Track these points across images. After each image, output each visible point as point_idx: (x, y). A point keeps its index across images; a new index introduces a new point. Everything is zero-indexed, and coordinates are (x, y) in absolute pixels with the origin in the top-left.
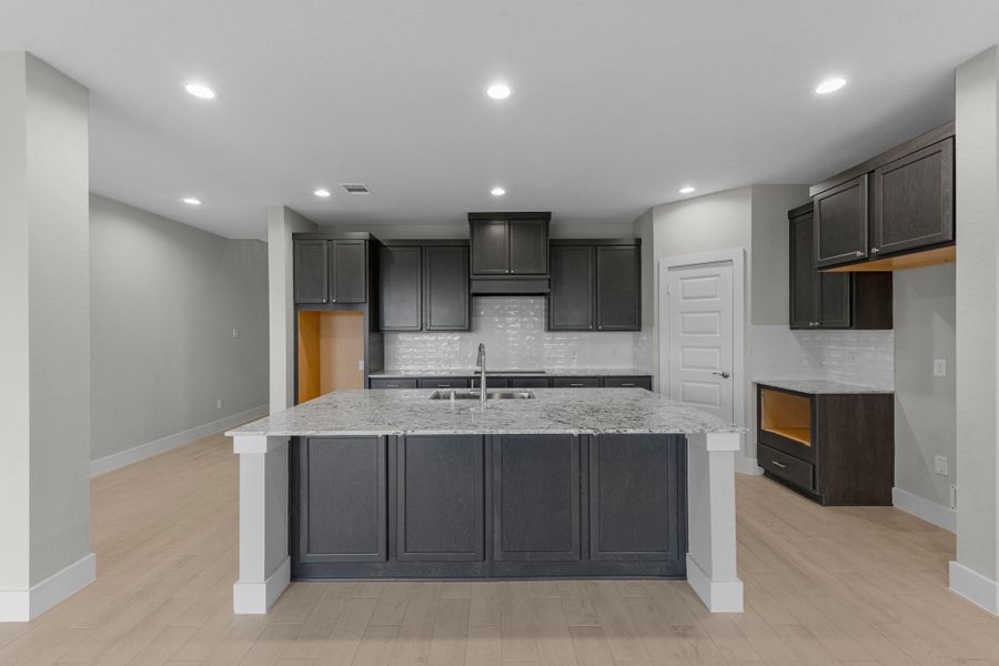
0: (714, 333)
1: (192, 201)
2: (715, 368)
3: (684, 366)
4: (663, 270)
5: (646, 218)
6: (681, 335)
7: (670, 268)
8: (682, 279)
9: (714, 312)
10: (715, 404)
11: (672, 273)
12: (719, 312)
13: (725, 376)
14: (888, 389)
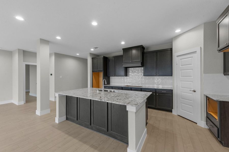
0: (191, 76)
1: (78, 54)
2: (191, 88)
3: (182, 87)
4: (175, 58)
6: (181, 77)
7: (177, 56)
8: (181, 59)
9: (191, 69)
10: (191, 101)
11: (178, 58)
12: (192, 69)
13: (194, 91)
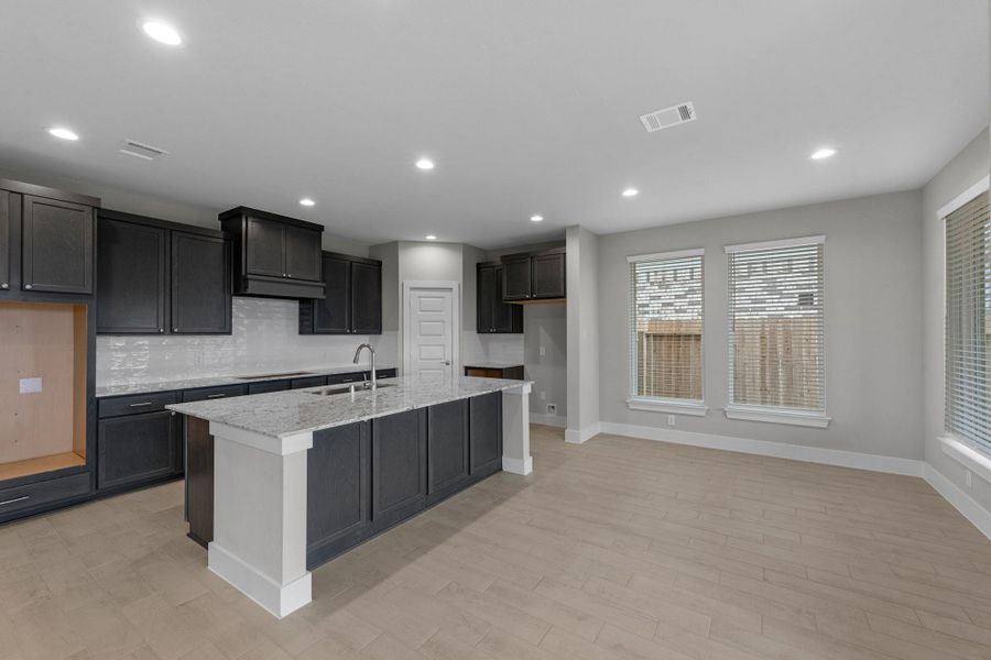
0: (441, 336)
2: (441, 359)
3: (421, 359)
4: (406, 290)
5: (393, 247)
6: (419, 337)
7: (411, 289)
9: (439, 322)
11: (413, 292)
12: (443, 322)
13: (447, 364)
14: (522, 364)
